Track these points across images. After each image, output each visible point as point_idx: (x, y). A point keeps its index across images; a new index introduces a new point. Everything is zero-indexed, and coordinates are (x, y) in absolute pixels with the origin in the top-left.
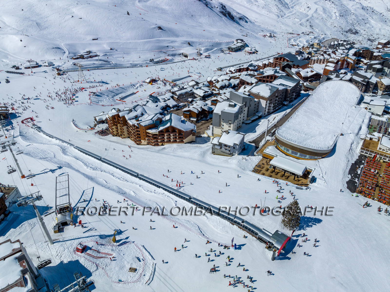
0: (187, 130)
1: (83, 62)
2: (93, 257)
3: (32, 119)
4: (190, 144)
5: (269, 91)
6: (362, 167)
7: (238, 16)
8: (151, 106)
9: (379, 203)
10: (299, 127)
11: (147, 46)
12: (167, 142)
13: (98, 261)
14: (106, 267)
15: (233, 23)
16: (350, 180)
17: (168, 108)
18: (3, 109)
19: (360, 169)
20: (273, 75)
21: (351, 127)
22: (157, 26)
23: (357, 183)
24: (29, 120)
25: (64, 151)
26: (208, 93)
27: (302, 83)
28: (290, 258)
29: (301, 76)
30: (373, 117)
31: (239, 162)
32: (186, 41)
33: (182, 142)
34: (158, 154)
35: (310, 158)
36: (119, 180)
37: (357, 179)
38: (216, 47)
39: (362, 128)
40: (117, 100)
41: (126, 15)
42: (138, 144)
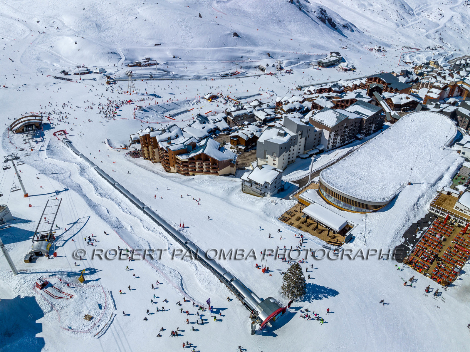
0: (223, 160)
1: (138, 71)
2: (52, 296)
3: (64, 132)
4: (225, 177)
5: (336, 119)
6: (426, 230)
7: (342, 23)
8: (197, 128)
9: (432, 280)
10: (356, 168)
11: (217, 56)
12: (199, 172)
13: (55, 302)
14: (61, 309)
15: (332, 32)
16: (402, 245)
17: (217, 131)
18: (37, 118)
19: (422, 232)
20: (354, 99)
21: (427, 175)
22: (232, 31)
23: (409, 249)
24: (62, 133)
25: (82, 171)
26: (271, 116)
27: (390, 111)
28: (277, 335)
29: (392, 103)
30: (466, 164)
31: (267, 205)
32: (266, 52)
33: (216, 173)
34: (179, 186)
35: (356, 210)
36: (121, 211)
37: (412, 244)
38: (302, 60)
39: (445, 177)
40: (166, 117)
41: (197, 18)
42: (167, 171)
